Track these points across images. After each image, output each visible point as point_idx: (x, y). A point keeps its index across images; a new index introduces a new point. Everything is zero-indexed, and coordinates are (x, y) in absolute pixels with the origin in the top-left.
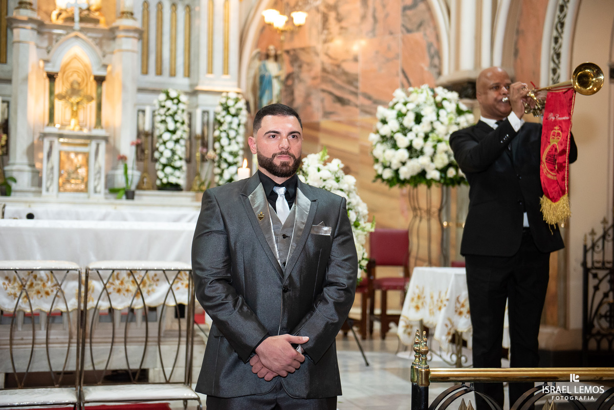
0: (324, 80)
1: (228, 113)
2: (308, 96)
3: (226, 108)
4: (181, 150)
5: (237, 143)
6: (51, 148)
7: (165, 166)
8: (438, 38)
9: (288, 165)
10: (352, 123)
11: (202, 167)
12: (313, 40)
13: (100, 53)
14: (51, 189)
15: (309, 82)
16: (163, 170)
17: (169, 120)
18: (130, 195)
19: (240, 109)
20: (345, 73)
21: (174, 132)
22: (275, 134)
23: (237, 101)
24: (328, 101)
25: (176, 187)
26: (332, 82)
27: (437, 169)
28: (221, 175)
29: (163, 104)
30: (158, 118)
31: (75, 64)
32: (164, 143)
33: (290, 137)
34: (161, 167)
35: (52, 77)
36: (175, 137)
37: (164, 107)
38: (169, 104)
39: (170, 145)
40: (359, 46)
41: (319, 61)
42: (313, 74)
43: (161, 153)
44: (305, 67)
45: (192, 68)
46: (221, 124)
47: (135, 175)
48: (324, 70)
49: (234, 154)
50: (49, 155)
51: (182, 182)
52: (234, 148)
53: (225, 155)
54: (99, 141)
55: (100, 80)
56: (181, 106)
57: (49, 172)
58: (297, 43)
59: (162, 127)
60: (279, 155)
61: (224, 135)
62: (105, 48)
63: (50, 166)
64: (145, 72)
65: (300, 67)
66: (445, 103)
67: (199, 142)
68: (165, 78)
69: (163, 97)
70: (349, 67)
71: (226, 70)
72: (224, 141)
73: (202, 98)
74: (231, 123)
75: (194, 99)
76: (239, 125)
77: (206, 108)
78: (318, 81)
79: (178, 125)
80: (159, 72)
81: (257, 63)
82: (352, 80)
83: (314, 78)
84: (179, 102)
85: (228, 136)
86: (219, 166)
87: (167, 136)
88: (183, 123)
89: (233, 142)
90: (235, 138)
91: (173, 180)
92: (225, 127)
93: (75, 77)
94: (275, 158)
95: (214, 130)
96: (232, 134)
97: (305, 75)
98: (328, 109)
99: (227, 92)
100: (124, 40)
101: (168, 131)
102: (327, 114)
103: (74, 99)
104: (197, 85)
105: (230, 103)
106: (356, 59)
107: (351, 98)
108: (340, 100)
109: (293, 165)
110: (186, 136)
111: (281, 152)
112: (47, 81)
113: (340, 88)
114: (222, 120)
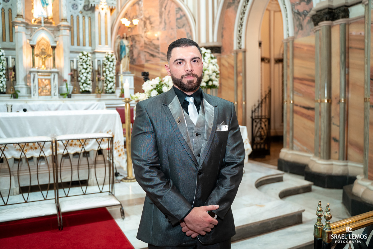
0: (145, 47)
1: (109, 61)
2: (139, 54)
3: (108, 59)
4: (89, 76)
5: (113, 73)
6: (34, 77)
7: (83, 83)
8: (191, 30)
9: (193, 83)
10: (157, 65)
11: (99, 83)
12: (140, 31)
13: (53, 36)
14: (35, 95)
15: (139, 48)
16: (82, 85)
17: (84, 64)
18: (69, 96)
19: (113, 59)
20: (154, 45)
21: (86, 69)
22: (181, 61)
23: (112, 55)
24: (148, 56)
25: (88, 92)
26: (148, 48)
27: (204, 82)
28: (107, 86)
29: (81, 57)
30: (80, 63)
31: (43, 41)
32: (82, 74)
33: (192, 63)
34: (82, 84)
35: (33, 47)
36: (87, 71)
37: (82, 58)
38: (84, 57)
39: (85, 74)
40: (157, 34)
41: (143, 40)
42: (141, 45)
43: (81, 78)
44: (137, 42)
45: (92, 42)
46: (106, 65)
47: (71, 87)
48: (145, 43)
49: (112, 78)
50: (34, 80)
51: (91, 90)
52: (112, 75)
53: (108, 78)
54: (55, 74)
55: (54, 48)
56: (89, 58)
57: (34, 88)
58: (134, 33)
59: (81, 67)
60: (186, 76)
61: (107, 70)
62: (55, 34)
63: (34, 85)
64: (73, 44)
65: (135, 42)
66: (206, 54)
67: (97, 73)
68: (81, 47)
69: (81, 54)
70: (156, 42)
71: (106, 43)
72: (108, 72)
73: (97, 55)
74: (110, 65)
75: (94, 55)
76: (113, 65)
77: (99, 59)
78: (143, 48)
79: (88, 66)
80: (79, 44)
81: (119, 41)
82: (157, 47)
83: (141, 47)
84: (88, 56)
85: (109, 70)
86: (106, 83)
87: (83, 71)
88: (90, 65)
89: (111, 72)
90: (112, 71)
91: (87, 89)
92: (108, 66)
93: (43, 47)
94: (183, 78)
95: (103, 68)
96: (111, 69)
97: (138, 46)
98: (148, 59)
99: (108, 52)
100: (63, 31)
101: (84, 69)
102: (147, 61)
103: (43, 56)
104: (95, 49)
105: (110, 56)
106: (158, 39)
107: (157, 54)
108: (152, 55)
109: (197, 82)
110: (91, 70)
111: (187, 74)
112: (31, 49)
113: (152, 50)
114: (106, 64)
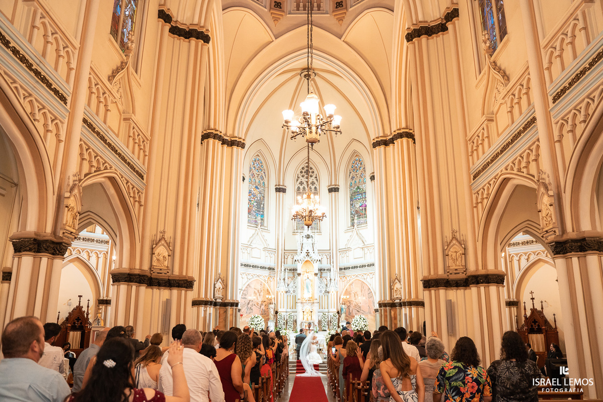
4: (326, 323)
11: (330, 326)
12: (353, 299)
13: (311, 307)
15: (353, 307)
16: (323, 327)
17: (324, 318)
18: (317, 332)
19: (336, 316)
23: (336, 314)
25: (325, 330)
26: (356, 307)
28: (334, 328)
30: (322, 318)
31: (307, 309)
32: (323, 322)
35: (303, 312)
37: (323, 316)
40: (361, 301)
41: (354, 303)
43: (323, 324)
44: (351, 304)
45: (328, 307)
47: (318, 329)
48: (355, 305)
52: (336, 323)
53: (334, 324)
54: (311, 323)
55: (311, 312)
56: (326, 315)
58: (349, 301)
64: (320, 309)
67: (329, 322)
69: (322, 314)
70: (359, 305)
71: (334, 308)
73: (330, 313)
75: (328, 314)
76: (336, 318)
77: (331, 315)
79: (326, 319)
80: (322, 309)
81: (340, 305)
82: (360, 307)
85: (334, 321)
86: (333, 326)
90: (336, 321)
92: (334, 319)
93: (307, 312)
95: (332, 319)
99: (334, 312)
100: (316, 304)
101: (324, 320)
102: (356, 314)
104: (329, 311)
107: (360, 311)
108: (358, 311)
110: (327, 321)
